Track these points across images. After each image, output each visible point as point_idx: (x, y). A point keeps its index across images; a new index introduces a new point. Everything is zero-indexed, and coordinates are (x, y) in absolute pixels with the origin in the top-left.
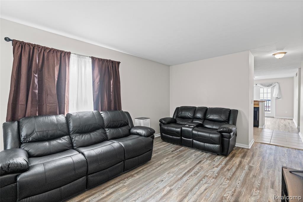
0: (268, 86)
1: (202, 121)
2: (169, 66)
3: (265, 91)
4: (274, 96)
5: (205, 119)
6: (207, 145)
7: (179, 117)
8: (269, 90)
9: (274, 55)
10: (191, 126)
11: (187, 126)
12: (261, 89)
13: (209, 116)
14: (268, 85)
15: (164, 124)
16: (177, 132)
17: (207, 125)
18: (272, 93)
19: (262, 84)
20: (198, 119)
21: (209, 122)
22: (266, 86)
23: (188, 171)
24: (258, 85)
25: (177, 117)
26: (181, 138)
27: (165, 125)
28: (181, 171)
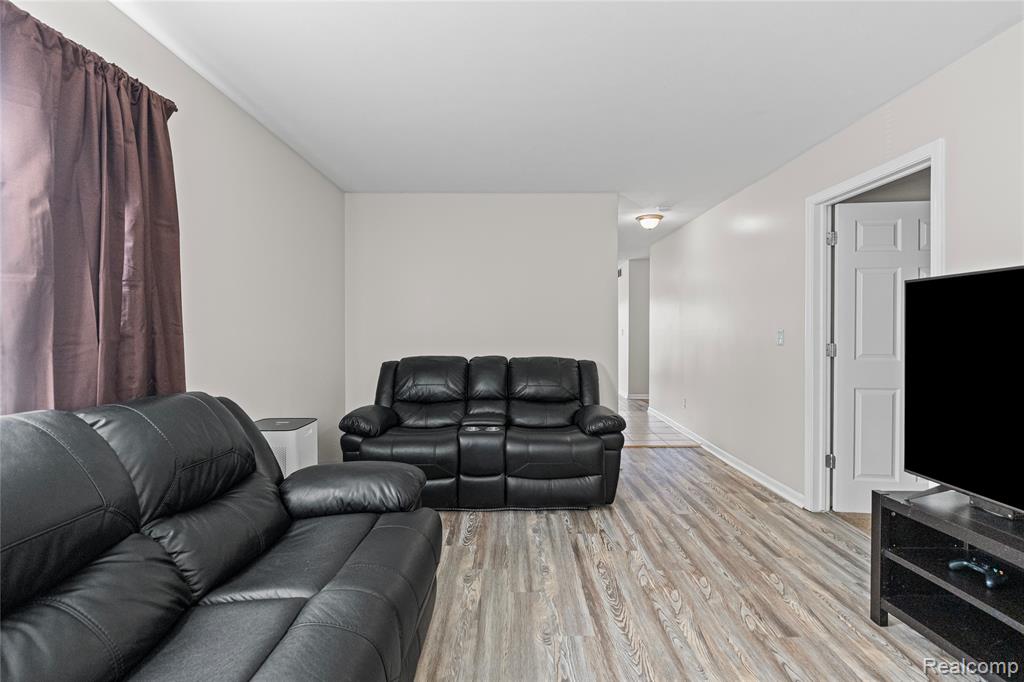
1: (503, 403)
2: (343, 192)
5: (508, 396)
6: (557, 484)
7: (404, 401)
9: (639, 218)
10: (489, 429)
11: (473, 429)
13: (523, 389)
15: (366, 435)
16: (443, 461)
17: (521, 416)
20: (486, 399)
21: (529, 405)
23: (591, 598)
25: (394, 399)
26: (458, 480)
27: (372, 440)
28: (569, 609)
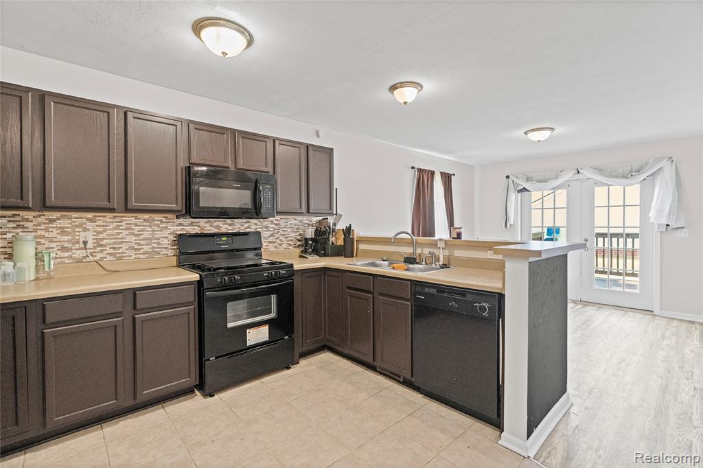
0: (627, 175)
3: (616, 199)
4: (652, 220)
8: (634, 192)
12: (597, 189)
14: (627, 169)
18: (644, 206)
19: (600, 170)
22: (617, 177)
24: (586, 173)
